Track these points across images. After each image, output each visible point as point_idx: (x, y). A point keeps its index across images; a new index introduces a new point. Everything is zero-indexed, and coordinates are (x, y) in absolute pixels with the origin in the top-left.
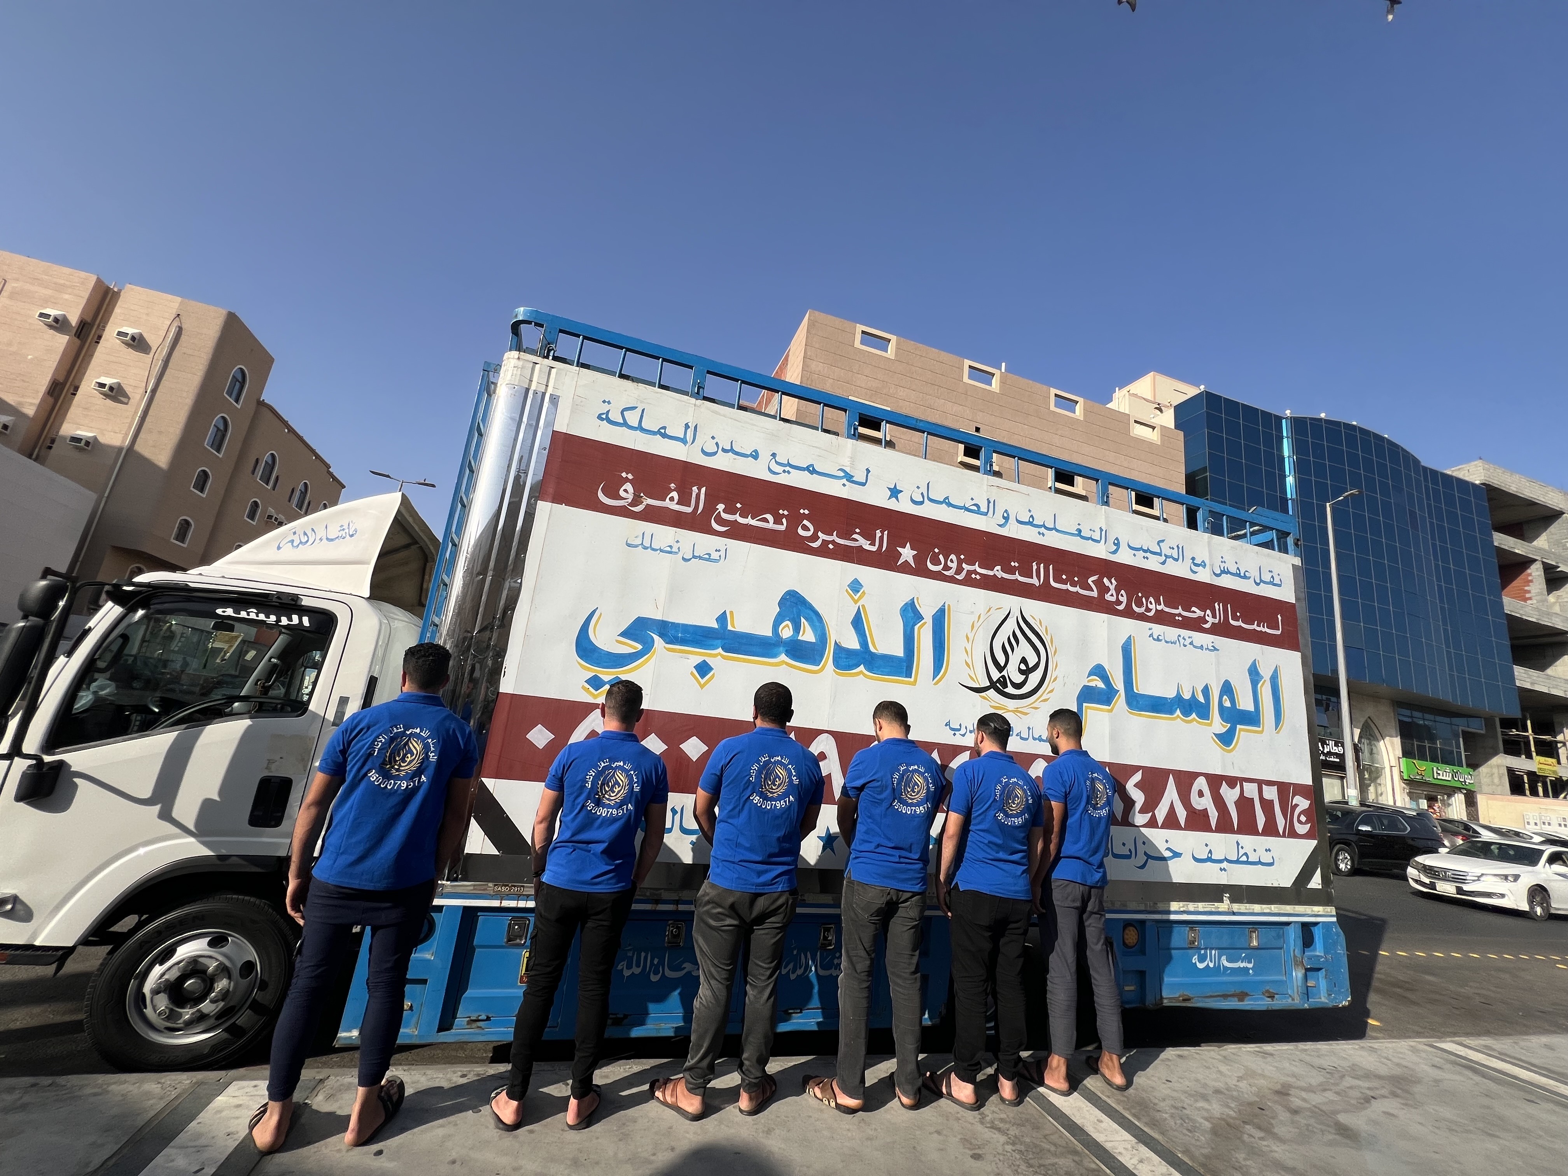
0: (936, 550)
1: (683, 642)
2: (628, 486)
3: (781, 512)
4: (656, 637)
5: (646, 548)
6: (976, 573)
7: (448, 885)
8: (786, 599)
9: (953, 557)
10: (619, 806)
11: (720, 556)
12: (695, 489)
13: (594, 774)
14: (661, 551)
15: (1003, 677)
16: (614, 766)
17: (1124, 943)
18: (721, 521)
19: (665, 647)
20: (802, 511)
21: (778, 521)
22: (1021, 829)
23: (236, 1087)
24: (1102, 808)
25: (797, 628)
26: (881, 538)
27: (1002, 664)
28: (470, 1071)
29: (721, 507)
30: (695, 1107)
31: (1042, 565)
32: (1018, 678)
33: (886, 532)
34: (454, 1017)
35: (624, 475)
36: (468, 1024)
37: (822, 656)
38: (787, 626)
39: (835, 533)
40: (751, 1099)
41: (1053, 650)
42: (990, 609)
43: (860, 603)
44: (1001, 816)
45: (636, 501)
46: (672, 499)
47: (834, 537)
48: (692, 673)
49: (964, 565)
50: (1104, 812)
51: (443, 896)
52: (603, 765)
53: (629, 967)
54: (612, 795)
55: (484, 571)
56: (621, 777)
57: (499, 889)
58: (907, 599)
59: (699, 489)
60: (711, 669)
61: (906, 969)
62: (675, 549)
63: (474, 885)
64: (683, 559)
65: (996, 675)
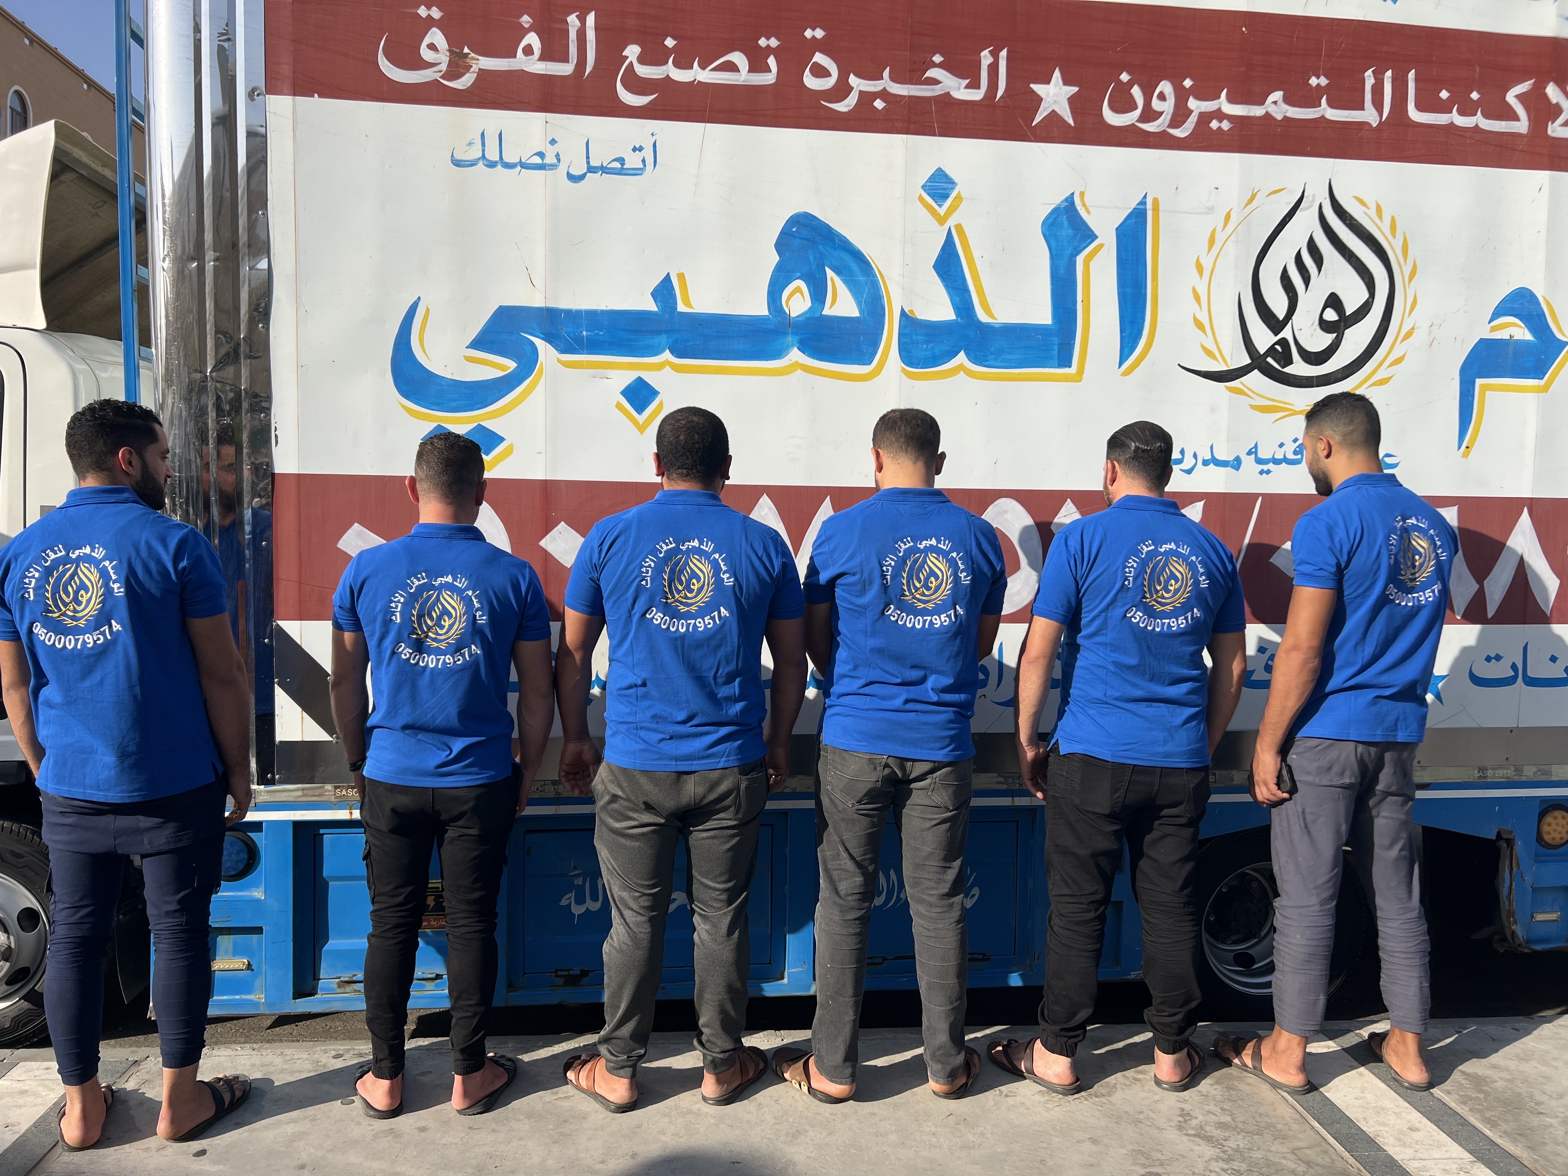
0: (1125, 77)
1: (593, 346)
2: (436, 36)
3: (763, 42)
4: (539, 343)
5: (492, 165)
6: (1219, 115)
7: (261, 791)
8: (791, 235)
9: (1166, 87)
10: (457, 649)
11: (644, 161)
12: (573, 20)
13: (402, 600)
14: (524, 166)
15: (1283, 342)
16: (436, 584)
17: (1540, 839)
18: (636, 85)
19: (559, 361)
20: (808, 33)
21: (757, 65)
22: (1184, 638)
23: (24, 1069)
24: (1423, 588)
25: (819, 293)
26: (993, 69)
27: (1281, 314)
28: (348, 1051)
29: (632, 52)
30: (618, 1094)
31: (1389, 73)
32: (1319, 341)
33: (1004, 53)
34: (316, 978)
35: (422, 11)
36: (339, 987)
37: (875, 343)
38: (798, 290)
39: (886, 73)
40: (719, 1081)
41: (1407, 271)
42: (1253, 197)
43: (951, 222)
44: (1137, 617)
45: (456, 68)
46: (528, 51)
47: (886, 83)
48: (619, 406)
49: (1192, 103)
50: (1427, 596)
51: (259, 808)
52: (417, 583)
53: (580, 901)
54: (440, 632)
55: (198, 255)
56: (450, 601)
57: (344, 792)
58: (1057, 199)
59: (582, 20)
60: (654, 393)
61: (932, 888)
62: (550, 159)
63: (303, 789)
64: (572, 178)
65: (1263, 339)
